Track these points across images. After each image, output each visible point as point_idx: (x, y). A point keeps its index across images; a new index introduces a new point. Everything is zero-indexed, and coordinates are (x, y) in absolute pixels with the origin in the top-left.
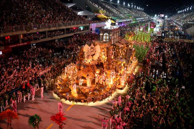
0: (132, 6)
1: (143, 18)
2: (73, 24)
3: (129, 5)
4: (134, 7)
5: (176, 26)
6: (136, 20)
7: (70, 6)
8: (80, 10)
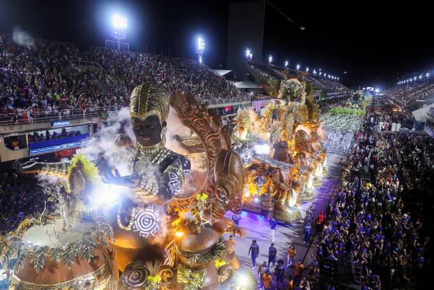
0: (320, 74)
1: (338, 93)
2: (228, 102)
3: (315, 72)
4: (322, 75)
5: (394, 107)
6: (326, 96)
7: (222, 73)
8: (238, 80)
